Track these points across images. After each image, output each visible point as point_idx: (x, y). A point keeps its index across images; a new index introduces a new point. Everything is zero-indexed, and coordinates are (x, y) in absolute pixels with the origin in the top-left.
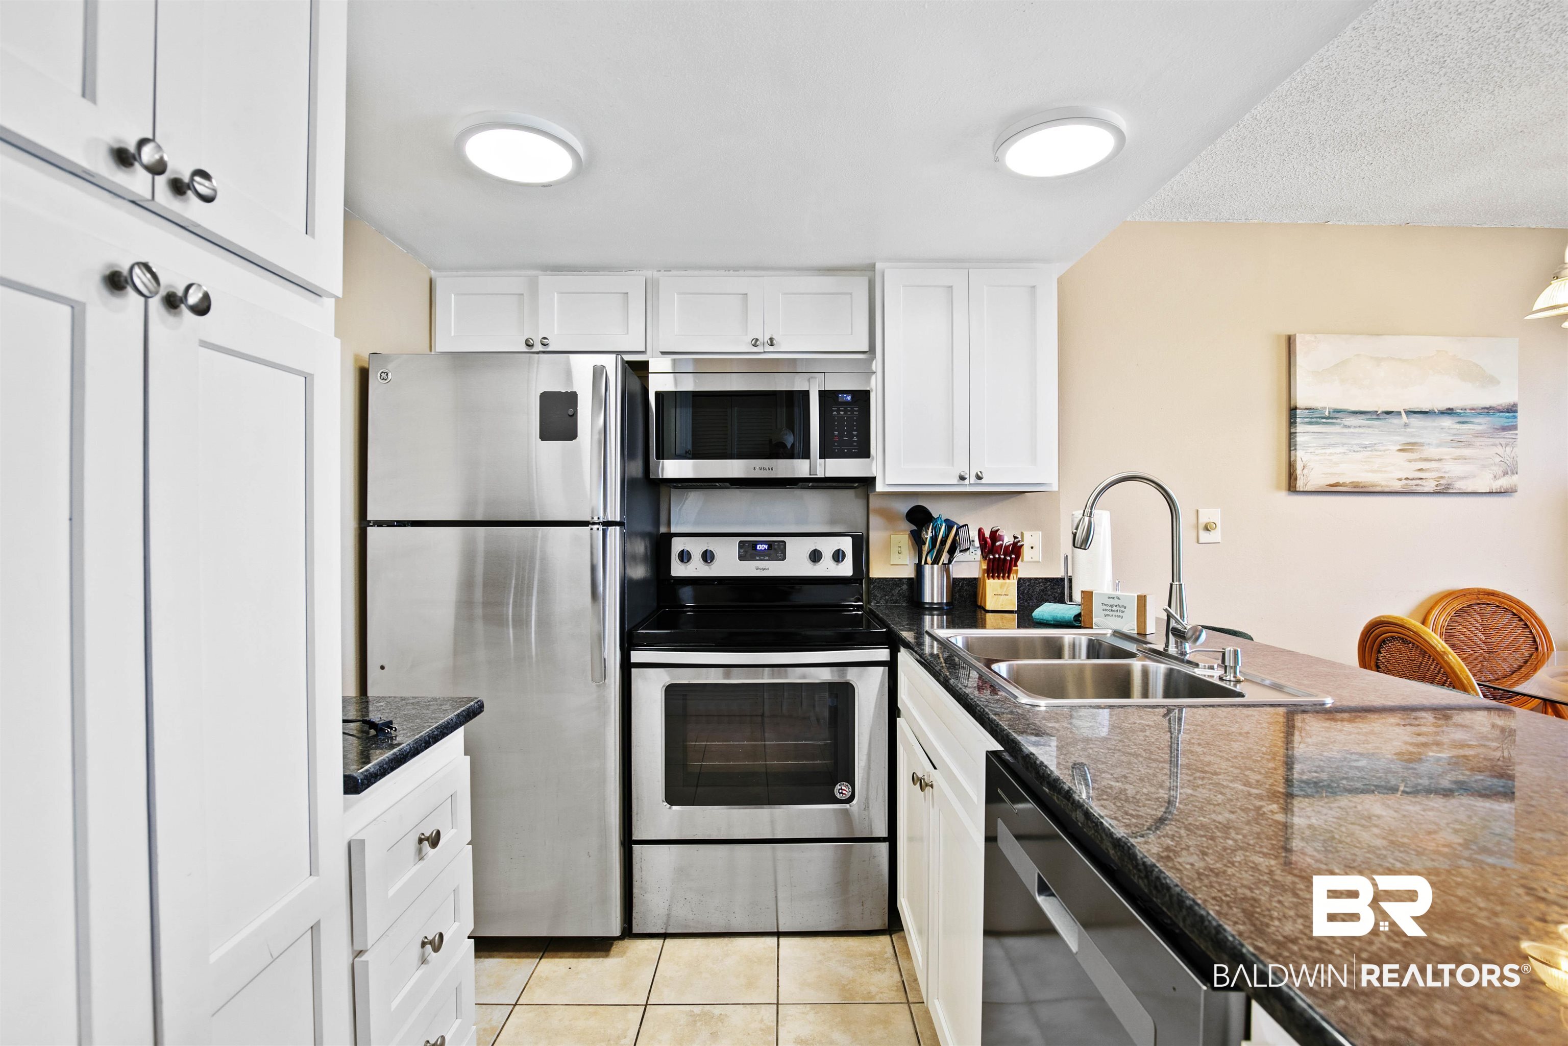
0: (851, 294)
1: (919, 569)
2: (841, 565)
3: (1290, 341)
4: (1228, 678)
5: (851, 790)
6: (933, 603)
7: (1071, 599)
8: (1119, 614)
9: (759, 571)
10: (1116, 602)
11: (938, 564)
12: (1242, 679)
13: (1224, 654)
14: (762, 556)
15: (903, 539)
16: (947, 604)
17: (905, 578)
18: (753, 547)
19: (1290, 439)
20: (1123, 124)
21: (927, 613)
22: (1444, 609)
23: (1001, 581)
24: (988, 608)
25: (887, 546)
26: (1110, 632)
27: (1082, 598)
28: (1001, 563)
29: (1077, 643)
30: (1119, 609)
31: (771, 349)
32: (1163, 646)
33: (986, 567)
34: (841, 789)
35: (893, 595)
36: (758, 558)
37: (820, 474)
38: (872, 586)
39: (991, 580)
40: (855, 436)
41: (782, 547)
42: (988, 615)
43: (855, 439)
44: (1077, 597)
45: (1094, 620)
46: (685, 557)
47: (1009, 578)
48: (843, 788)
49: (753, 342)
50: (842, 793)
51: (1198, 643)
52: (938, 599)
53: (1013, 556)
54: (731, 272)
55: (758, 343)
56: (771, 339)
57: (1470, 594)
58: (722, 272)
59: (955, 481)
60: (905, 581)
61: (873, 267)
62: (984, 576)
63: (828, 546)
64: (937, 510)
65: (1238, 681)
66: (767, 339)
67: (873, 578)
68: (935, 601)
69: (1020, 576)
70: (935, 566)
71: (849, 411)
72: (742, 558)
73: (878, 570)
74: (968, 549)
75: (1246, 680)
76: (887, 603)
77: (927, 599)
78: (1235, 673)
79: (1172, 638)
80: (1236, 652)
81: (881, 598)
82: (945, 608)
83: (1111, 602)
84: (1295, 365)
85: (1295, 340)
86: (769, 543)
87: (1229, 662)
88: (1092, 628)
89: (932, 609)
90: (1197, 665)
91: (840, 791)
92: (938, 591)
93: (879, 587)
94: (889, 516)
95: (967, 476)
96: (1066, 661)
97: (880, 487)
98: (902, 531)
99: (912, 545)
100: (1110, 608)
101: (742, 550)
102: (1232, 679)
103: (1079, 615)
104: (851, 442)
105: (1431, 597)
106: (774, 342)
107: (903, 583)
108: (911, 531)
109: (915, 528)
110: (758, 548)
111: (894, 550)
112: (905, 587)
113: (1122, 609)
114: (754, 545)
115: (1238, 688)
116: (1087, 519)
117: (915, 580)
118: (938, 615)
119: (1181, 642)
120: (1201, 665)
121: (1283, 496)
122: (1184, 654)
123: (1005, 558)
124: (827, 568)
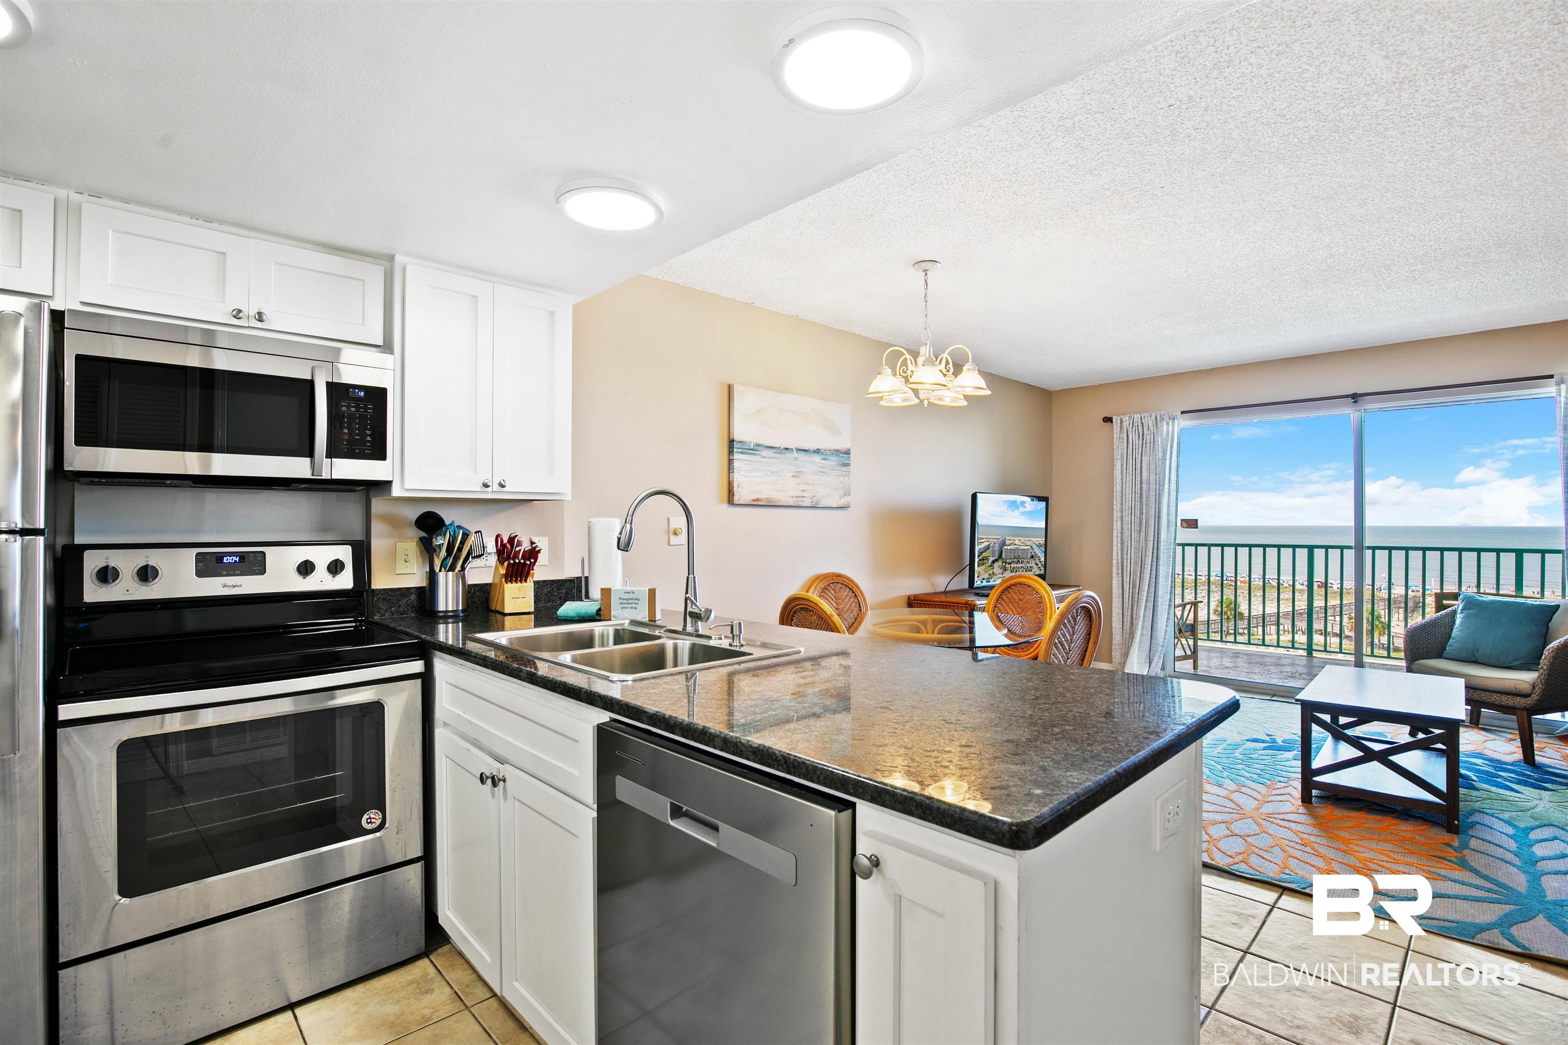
0: (363, 281)
1: (432, 577)
2: (338, 577)
3: (730, 388)
4: (735, 644)
5: (381, 817)
6: (447, 611)
7: (587, 597)
8: (634, 606)
9: (227, 588)
10: (631, 596)
11: (453, 571)
12: (744, 643)
13: (732, 627)
14: (231, 570)
15: (410, 546)
16: (463, 611)
17: (414, 588)
18: (217, 560)
19: (729, 464)
20: (663, 205)
21: (441, 621)
22: (816, 588)
23: (519, 584)
24: (507, 611)
25: (392, 556)
26: (627, 621)
27: (602, 594)
28: (520, 568)
29: (605, 633)
30: (633, 601)
31: (259, 325)
32: (682, 627)
33: (504, 572)
34: (370, 818)
35: (400, 606)
36: (225, 573)
37: (325, 475)
38: (375, 599)
39: (509, 584)
40: (369, 435)
41: (259, 558)
42: (507, 618)
43: (369, 438)
44: (595, 593)
45: (613, 613)
46: (106, 575)
47: (526, 581)
48: (372, 816)
49: (234, 313)
50: (371, 822)
51: (709, 621)
52: (453, 607)
53: (532, 560)
54: (200, 222)
55: (241, 315)
56: (260, 314)
57: (829, 576)
58: (187, 219)
59: (478, 488)
60: (413, 591)
61: (391, 258)
62: (501, 581)
63: (322, 556)
64: (449, 516)
65: (742, 645)
66: (253, 312)
67: (376, 590)
68: (450, 609)
69: (536, 578)
70: (450, 573)
71: (362, 408)
72: (200, 573)
73: (380, 581)
74: (482, 555)
75: (747, 644)
76: (393, 615)
77: (441, 607)
78: (740, 640)
79: (689, 619)
80: (740, 624)
81: (386, 611)
82: (461, 615)
83: (627, 596)
84: (733, 408)
85: (733, 389)
86: (240, 554)
87: (736, 632)
88: (610, 620)
89: (446, 617)
90: (710, 638)
91: (369, 821)
92: (453, 599)
93: (384, 599)
94: (394, 523)
95: (490, 484)
96: (597, 649)
97: (396, 492)
98: (411, 538)
99: (421, 553)
100: (626, 601)
101: (201, 565)
102: (738, 644)
103: (599, 610)
104: (363, 442)
105: (809, 580)
106: (264, 317)
107: (412, 593)
108: (420, 538)
109: (424, 534)
110: (225, 561)
111: (400, 557)
112: (413, 597)
113: (636, 601)
114: (219, 557)
115: (742, 649)
116: (628, 526)
117: (427, 589)
118: (452, 623)
119: (696, 622)
120: (713, 637)
121: (725, 507)
122: (697, 631)
123: (524, 563)
124: (320, 581)
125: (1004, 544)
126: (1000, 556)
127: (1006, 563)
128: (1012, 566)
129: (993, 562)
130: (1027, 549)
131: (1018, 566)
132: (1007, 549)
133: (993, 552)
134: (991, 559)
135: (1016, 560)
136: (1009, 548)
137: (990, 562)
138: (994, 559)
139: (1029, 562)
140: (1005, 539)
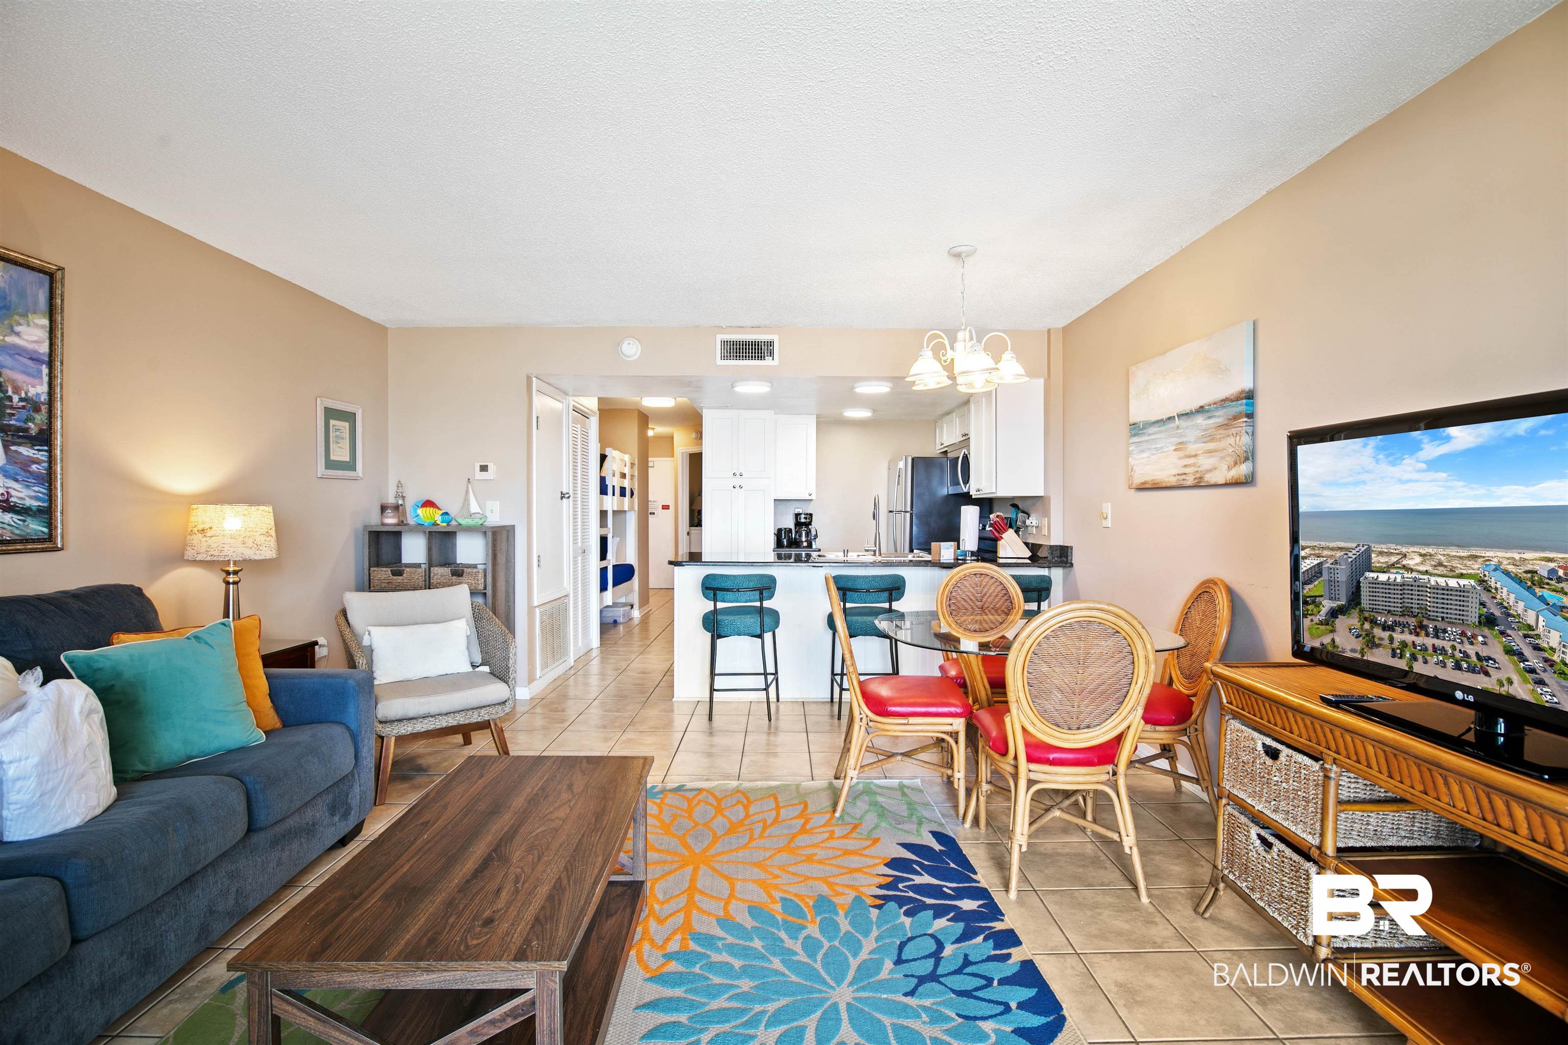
84: (1129, 392)
125: (1364, 563)
126: (1355, 598)
127: (1374, 622)
128: (1398, 637)
129: (1334, 613)
130: (1461, 590)
131: (1419, 640)
132: (1375, 582)
133: (1332, 583)
134: (1327, 605)
135: (1413, 622)
136: (1383, 577)
137: (1324, 611)
138: (1334, 604)
139: (1471, 640)
140: (1368, 551)
